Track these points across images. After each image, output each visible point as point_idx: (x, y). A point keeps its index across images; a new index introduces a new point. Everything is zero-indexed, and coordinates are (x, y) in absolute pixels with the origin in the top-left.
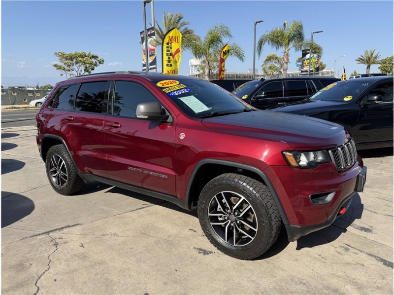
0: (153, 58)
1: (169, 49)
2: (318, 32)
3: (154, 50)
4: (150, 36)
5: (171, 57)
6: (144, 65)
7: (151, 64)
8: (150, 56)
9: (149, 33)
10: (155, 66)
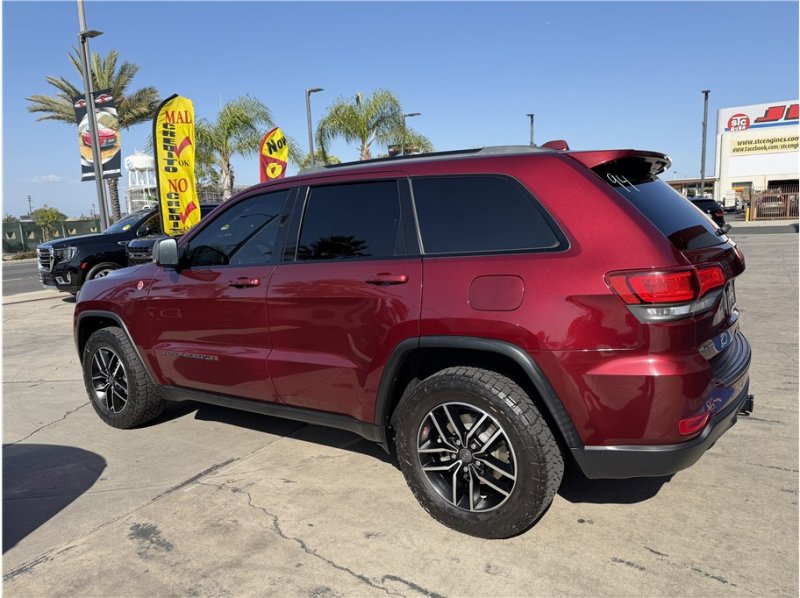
0: (113, 153)
1: (169, 137)
2: (412, 115)
3: (113, 136)
4: (101, 106)
5: (174, 153)
6: (85, 169)
7: (106, 167)
8: (103, 149)
9: (98, 101)
10: (118, 171)
